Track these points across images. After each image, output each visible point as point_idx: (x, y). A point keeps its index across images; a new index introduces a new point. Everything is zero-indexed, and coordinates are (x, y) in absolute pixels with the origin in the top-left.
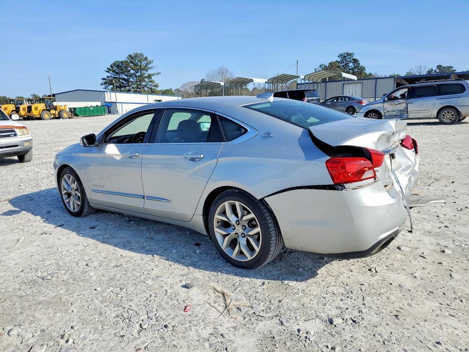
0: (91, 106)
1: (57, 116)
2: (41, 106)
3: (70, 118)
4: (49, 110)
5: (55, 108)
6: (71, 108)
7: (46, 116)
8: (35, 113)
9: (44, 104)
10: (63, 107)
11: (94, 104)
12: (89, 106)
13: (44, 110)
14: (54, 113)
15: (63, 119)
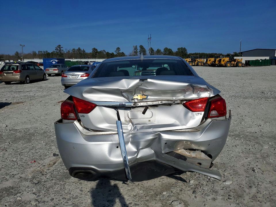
0: (261, 60)
1: (235, 65)
2: (227, 59)
3: (243, 67)
4: (231, 62)
5: (235, 60)
6: (246, 61)
7: (229, 65)
8: (223, 63)
9: (228, 58)
10: (240, 60)
11: (263, 58)
12: (259, 59)
13: (228, 61)
14: (233, 63)
15: (238, 67)
